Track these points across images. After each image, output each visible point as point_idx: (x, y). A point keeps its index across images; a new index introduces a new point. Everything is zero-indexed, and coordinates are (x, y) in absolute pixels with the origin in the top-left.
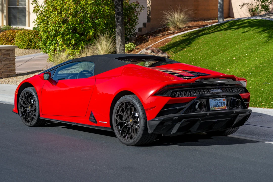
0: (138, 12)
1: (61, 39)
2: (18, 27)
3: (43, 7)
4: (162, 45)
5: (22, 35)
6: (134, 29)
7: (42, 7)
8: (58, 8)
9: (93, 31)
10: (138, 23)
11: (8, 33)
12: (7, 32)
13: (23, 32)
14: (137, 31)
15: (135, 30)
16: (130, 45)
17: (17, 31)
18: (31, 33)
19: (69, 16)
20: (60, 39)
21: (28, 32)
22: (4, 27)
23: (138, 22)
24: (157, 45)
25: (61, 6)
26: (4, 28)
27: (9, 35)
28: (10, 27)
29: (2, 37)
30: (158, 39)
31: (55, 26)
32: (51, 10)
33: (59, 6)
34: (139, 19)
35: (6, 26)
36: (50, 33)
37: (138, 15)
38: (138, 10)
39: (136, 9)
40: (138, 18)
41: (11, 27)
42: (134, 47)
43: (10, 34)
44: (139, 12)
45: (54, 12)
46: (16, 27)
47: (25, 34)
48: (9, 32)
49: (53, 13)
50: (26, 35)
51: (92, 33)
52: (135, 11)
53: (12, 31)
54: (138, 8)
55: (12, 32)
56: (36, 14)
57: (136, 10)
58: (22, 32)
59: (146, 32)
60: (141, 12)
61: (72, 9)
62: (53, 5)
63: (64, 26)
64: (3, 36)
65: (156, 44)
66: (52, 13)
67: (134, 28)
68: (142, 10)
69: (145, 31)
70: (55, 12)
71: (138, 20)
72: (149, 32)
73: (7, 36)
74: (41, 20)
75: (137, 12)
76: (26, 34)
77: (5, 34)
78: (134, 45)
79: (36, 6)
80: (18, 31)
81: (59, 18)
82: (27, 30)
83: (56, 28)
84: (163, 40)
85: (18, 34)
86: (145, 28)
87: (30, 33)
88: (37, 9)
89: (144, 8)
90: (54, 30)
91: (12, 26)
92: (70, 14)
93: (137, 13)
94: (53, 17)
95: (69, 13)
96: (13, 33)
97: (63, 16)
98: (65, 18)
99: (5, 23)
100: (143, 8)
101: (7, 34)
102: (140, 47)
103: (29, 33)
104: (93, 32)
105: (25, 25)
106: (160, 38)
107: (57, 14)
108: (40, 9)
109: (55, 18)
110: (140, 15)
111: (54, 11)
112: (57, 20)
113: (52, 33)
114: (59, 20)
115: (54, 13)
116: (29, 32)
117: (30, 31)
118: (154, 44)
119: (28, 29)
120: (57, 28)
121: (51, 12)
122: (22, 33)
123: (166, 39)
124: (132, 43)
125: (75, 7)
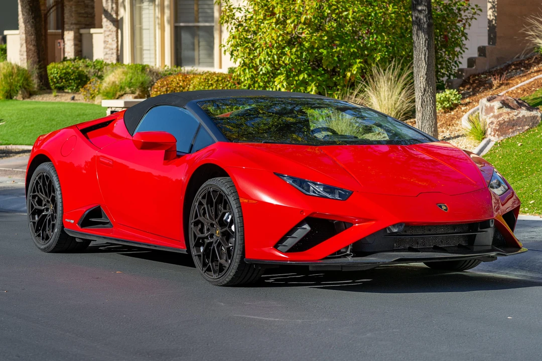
0: (466, 22)
1: (285, 84)
2: (197, 70)
3: (242, 9)
4: (525, 93)
5: (204, 84)
6: (458, 62)
7: (240, 9)
8: (276, 11)
9: (360, 62)
10: (467, 49)
11: (172, 81)
12: (172, 79)
13: (206, 79)
14: (464, 65)
15: (460, 65)
16: (447, 96)
17: (192, 76)
18: (222, 80)
19: (303, 29)
20: (281, 84)
21: (216, 78)
22: (166, 68)
23: (466, 46)
24: (514, 93)
25: (284, 6)
26: (166, 71)
27: (176, 86)
28: (179, 68)
29: (160, 91)
30: (514, 82)
31: (271, 52)
32: (261, 16)
33: (279, 6)
34: (468, 37)
35: (170, 67)
36: (259, 70)
37: (467, 26)
38: (466, 16)
39: (460, 14)
40: (467, 34)
41: (181, 70)
42: (458, 99)
43: (178, 84)
44: (469, 21)
45: (268, 20)
46: (192, 69)
47: (210, 82)
48: (175, 80)
49: (266, 22)
50: (212, 85)
51: (357, 68)
52: (459, 19)
53: (181, 76)
54: (467, 12)
55: (181, 79)
56: (227, 26)
57: (461, 17)
58: (202, 77)
59: (487, 68)
60: (474, 20)
61: (308, 12)
62: (266, 5)
63: (290, 52)
64: (163, 87)
65: (513, 91)
66: (263, 23)
67: (456, 59)
68: (476, 16)
69: (483, 65)
70: (271, 21)
71: (466, 39)
72: (493, 68)
73: (170, 88)
74: (239, 39)
75: (464, 21)
76: (212, 82)
77: (165, 83)
78: (458, 96)
79: (227, 7)
80: (194, 77)
81: (278, 34)
82: (214, 73)
83: (273, 58)
84: (527, 82)
85: (194, 83)
86: (482, 58)
87: (220, 79)
88: (228, 14)
89: (481, 10)
90: (270, 62)
91: (182, 68)
92: (304, 24)
93: (464, 24)
94: (265, 31)
95: (303, 20)
96: (184, 81)
97: (289, 30)
98: (294, 33)
99: (168, 61)
100: (478, 12)
101: (171, 84)
102: (471, 101)
103: (217, 80)
104: (359, 65)
105: (212, 64)
106: (520, 80)
107: (274, 26)
108: (235, 14)
109: (270, 34)
110: (471, 27)
111: (269, 18)
112: (273, 39)
113: (264, 69)
114: (278, 37)
115: (268, 24)
116: (218, 77)
117: (220, 76)
118: (507, 92)
119: (217, 72)
120: (275, 57)
121: (261, 20)
122: (202, 80)
123: (536, 79)
124: (452, 90)
125: (317, 5)
